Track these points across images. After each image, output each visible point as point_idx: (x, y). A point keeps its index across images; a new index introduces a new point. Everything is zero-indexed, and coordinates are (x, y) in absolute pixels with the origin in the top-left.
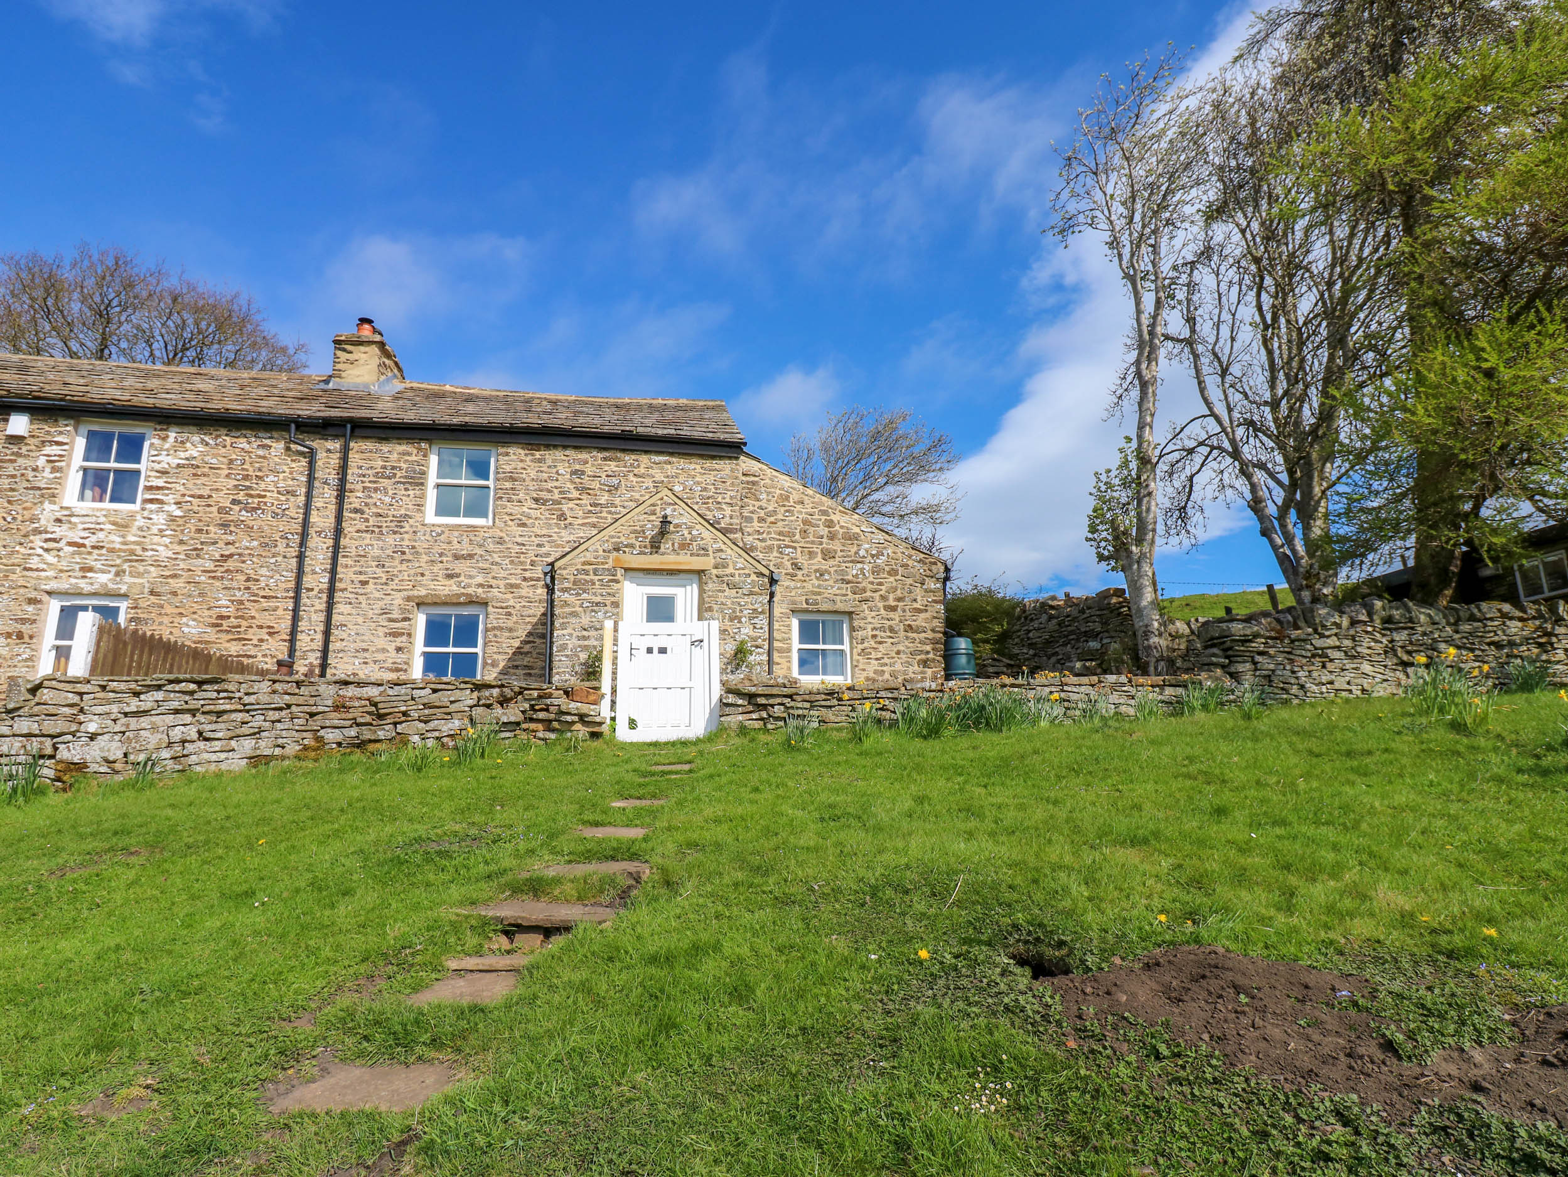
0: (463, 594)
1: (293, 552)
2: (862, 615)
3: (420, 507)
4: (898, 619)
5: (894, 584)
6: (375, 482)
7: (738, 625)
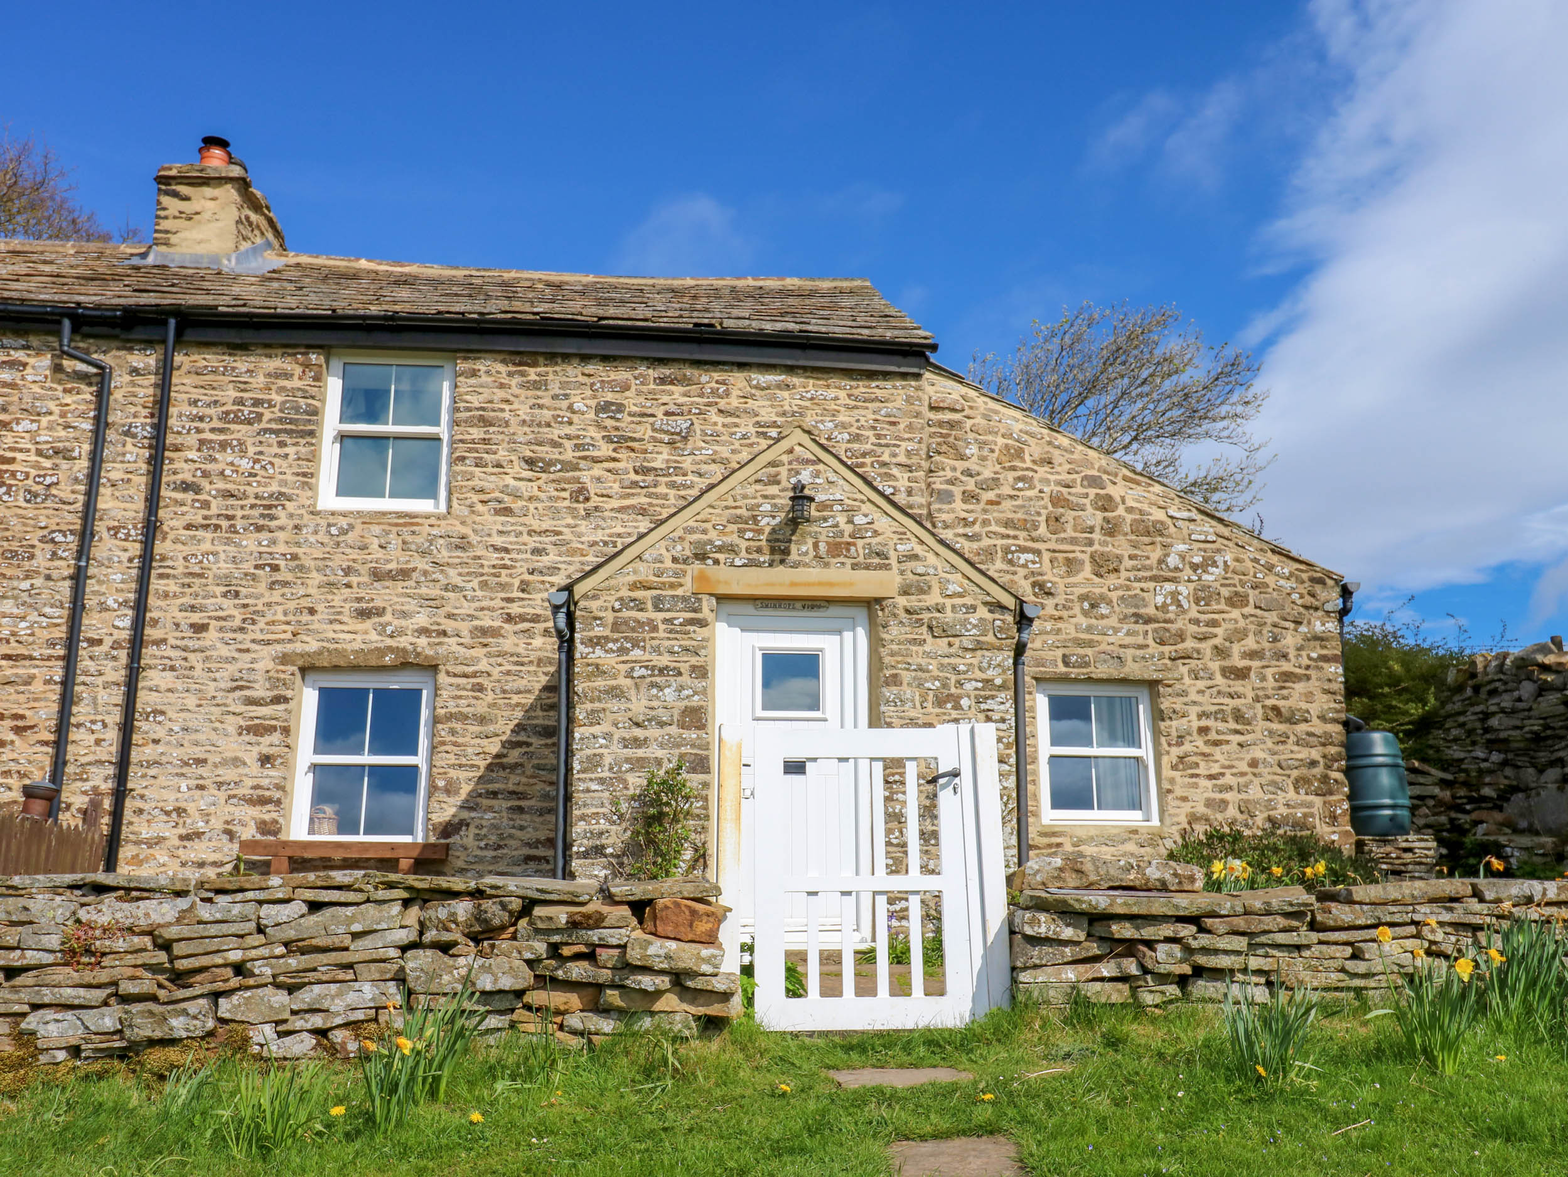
0: (390, 649)
1: (65, 568)
2: (1178, 686)
3: (307, 478)
4: (1250, 695)
5: (1242, 623)
6: (221, 431)
7: (954, 714)
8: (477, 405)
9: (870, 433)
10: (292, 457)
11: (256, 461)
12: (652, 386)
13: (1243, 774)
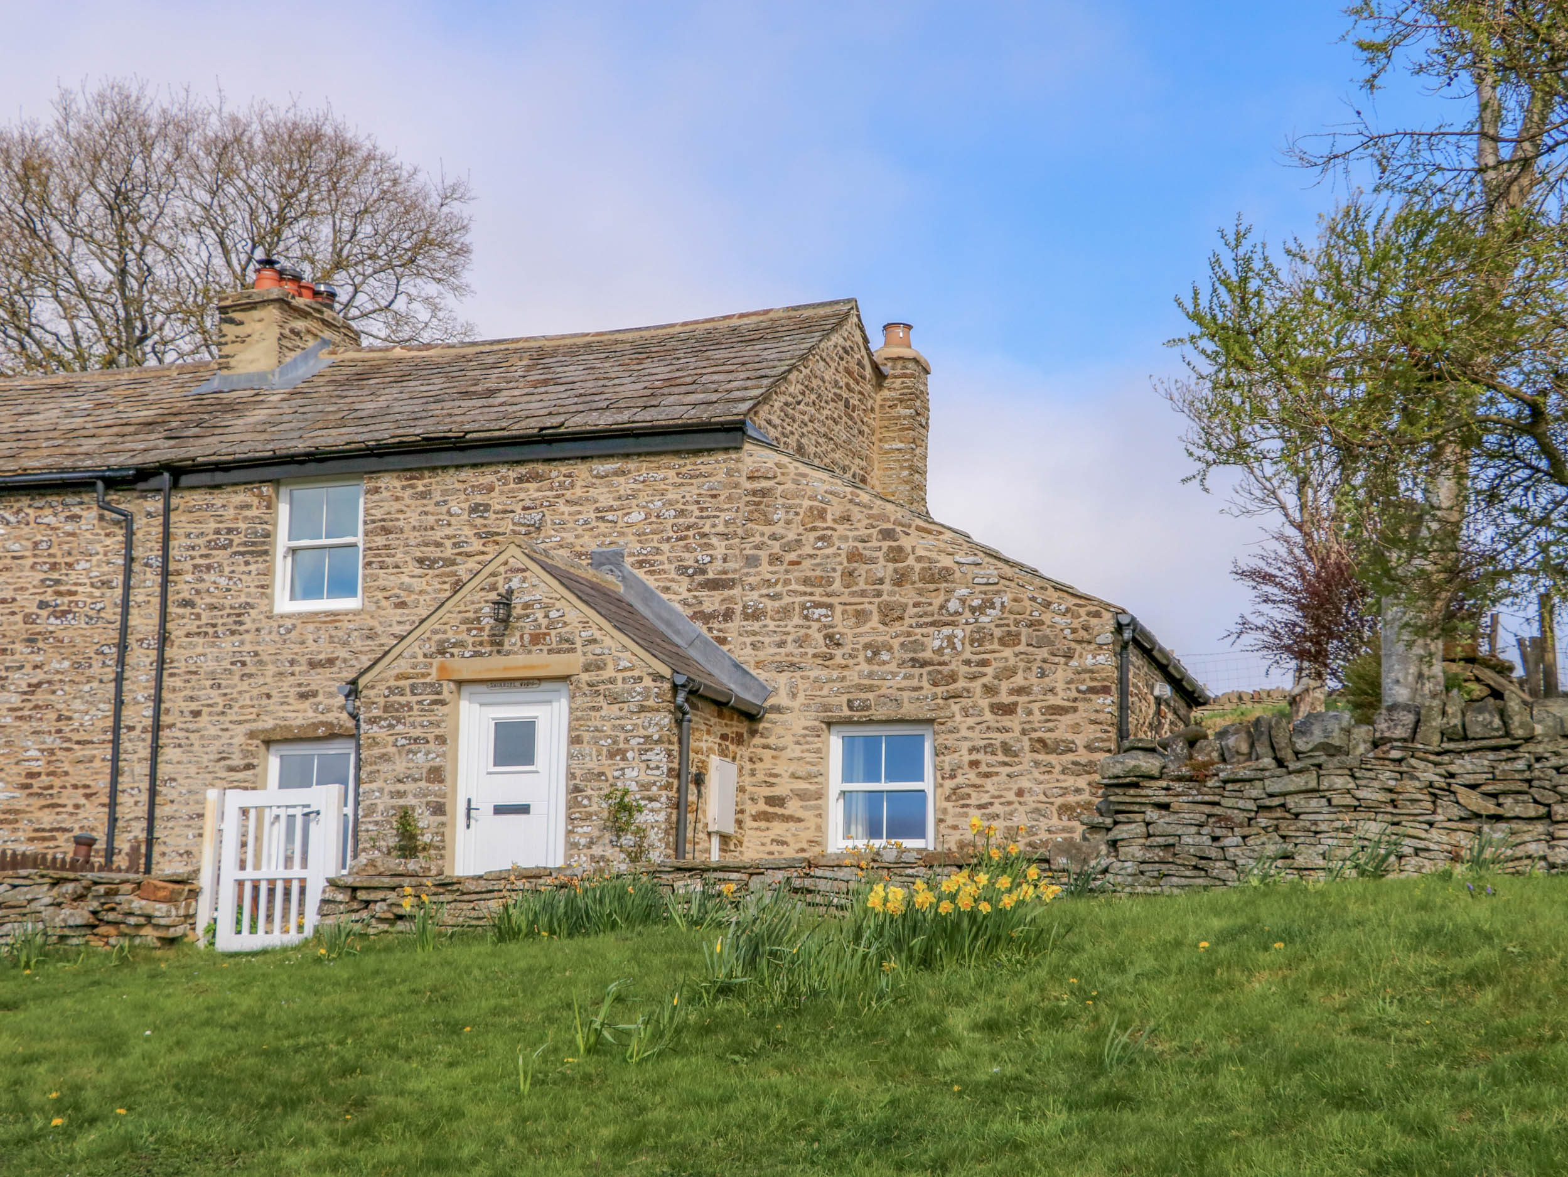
0: (322, 723)
1: (110, 673)
2: (949, 724)
3: (265, 588)
4: (1018, 729)
5: (1012, 661)
6: (207, 556)
7: (622, 764)
8: (379, 517)
9: (694, 507)
10: (254, 573)
11: (230, 579)
12: (512, 486)
13: (1010, 803)
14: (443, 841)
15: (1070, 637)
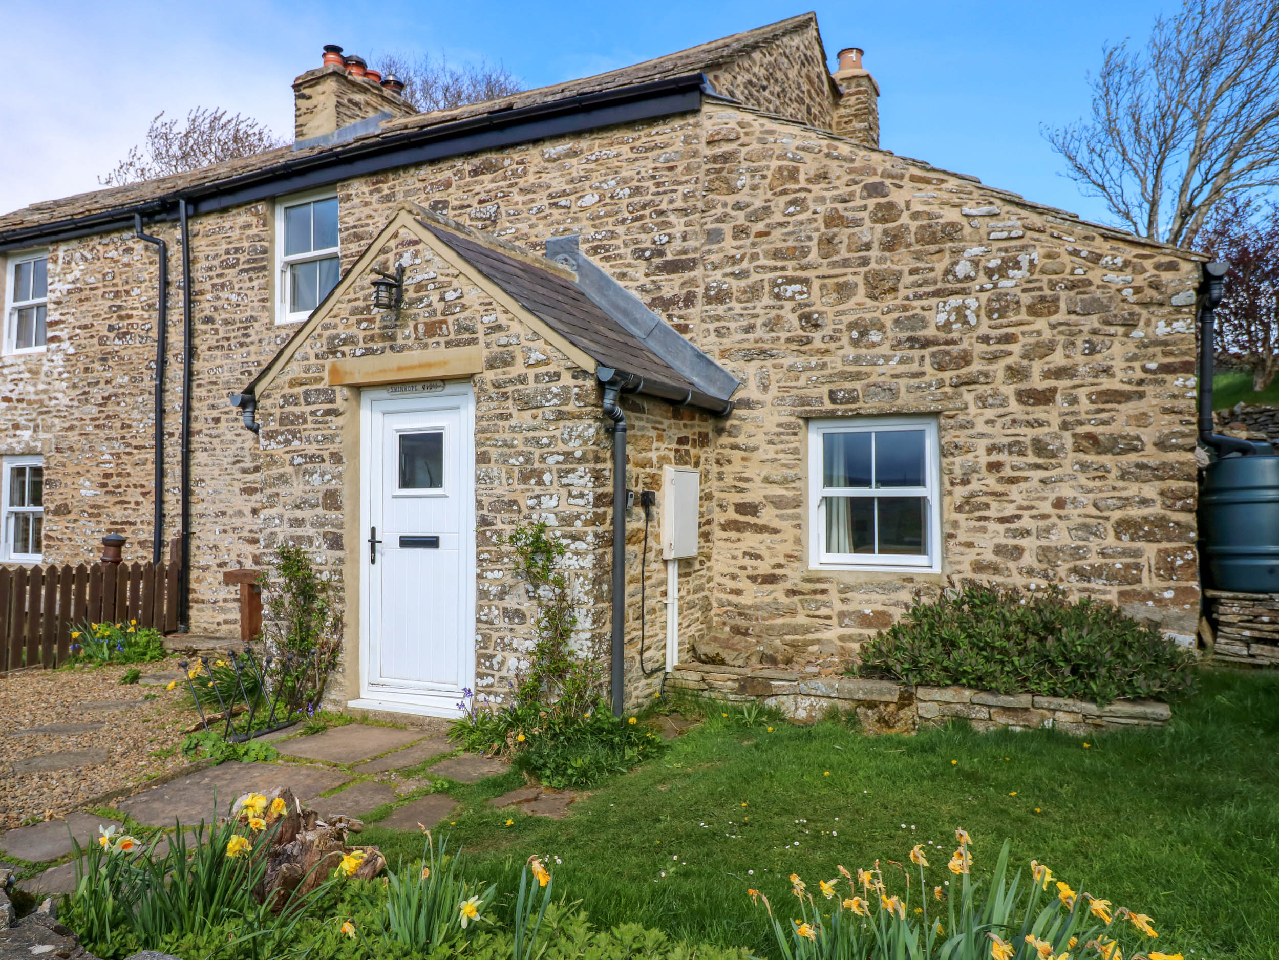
1: (155, 385)
2: (961, 417)
3: (266, 301)
4: (1056, 422)
5: (1047, 335)
6: (221, 275)
8: (352, 224)
9: (650, 184)
10: (256, 288)
11: (239, 295)
12: (468, 179)
13: (1045, 517)
14: (341, 581)
15: (1132, 299)
